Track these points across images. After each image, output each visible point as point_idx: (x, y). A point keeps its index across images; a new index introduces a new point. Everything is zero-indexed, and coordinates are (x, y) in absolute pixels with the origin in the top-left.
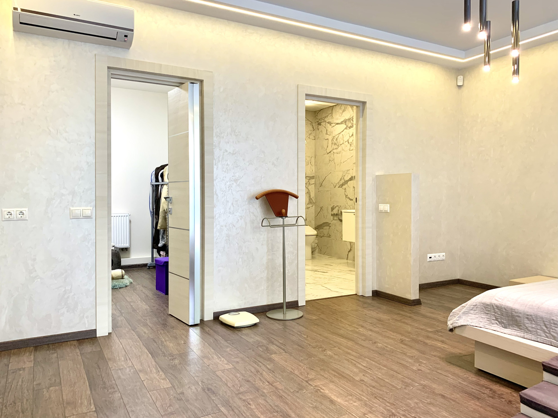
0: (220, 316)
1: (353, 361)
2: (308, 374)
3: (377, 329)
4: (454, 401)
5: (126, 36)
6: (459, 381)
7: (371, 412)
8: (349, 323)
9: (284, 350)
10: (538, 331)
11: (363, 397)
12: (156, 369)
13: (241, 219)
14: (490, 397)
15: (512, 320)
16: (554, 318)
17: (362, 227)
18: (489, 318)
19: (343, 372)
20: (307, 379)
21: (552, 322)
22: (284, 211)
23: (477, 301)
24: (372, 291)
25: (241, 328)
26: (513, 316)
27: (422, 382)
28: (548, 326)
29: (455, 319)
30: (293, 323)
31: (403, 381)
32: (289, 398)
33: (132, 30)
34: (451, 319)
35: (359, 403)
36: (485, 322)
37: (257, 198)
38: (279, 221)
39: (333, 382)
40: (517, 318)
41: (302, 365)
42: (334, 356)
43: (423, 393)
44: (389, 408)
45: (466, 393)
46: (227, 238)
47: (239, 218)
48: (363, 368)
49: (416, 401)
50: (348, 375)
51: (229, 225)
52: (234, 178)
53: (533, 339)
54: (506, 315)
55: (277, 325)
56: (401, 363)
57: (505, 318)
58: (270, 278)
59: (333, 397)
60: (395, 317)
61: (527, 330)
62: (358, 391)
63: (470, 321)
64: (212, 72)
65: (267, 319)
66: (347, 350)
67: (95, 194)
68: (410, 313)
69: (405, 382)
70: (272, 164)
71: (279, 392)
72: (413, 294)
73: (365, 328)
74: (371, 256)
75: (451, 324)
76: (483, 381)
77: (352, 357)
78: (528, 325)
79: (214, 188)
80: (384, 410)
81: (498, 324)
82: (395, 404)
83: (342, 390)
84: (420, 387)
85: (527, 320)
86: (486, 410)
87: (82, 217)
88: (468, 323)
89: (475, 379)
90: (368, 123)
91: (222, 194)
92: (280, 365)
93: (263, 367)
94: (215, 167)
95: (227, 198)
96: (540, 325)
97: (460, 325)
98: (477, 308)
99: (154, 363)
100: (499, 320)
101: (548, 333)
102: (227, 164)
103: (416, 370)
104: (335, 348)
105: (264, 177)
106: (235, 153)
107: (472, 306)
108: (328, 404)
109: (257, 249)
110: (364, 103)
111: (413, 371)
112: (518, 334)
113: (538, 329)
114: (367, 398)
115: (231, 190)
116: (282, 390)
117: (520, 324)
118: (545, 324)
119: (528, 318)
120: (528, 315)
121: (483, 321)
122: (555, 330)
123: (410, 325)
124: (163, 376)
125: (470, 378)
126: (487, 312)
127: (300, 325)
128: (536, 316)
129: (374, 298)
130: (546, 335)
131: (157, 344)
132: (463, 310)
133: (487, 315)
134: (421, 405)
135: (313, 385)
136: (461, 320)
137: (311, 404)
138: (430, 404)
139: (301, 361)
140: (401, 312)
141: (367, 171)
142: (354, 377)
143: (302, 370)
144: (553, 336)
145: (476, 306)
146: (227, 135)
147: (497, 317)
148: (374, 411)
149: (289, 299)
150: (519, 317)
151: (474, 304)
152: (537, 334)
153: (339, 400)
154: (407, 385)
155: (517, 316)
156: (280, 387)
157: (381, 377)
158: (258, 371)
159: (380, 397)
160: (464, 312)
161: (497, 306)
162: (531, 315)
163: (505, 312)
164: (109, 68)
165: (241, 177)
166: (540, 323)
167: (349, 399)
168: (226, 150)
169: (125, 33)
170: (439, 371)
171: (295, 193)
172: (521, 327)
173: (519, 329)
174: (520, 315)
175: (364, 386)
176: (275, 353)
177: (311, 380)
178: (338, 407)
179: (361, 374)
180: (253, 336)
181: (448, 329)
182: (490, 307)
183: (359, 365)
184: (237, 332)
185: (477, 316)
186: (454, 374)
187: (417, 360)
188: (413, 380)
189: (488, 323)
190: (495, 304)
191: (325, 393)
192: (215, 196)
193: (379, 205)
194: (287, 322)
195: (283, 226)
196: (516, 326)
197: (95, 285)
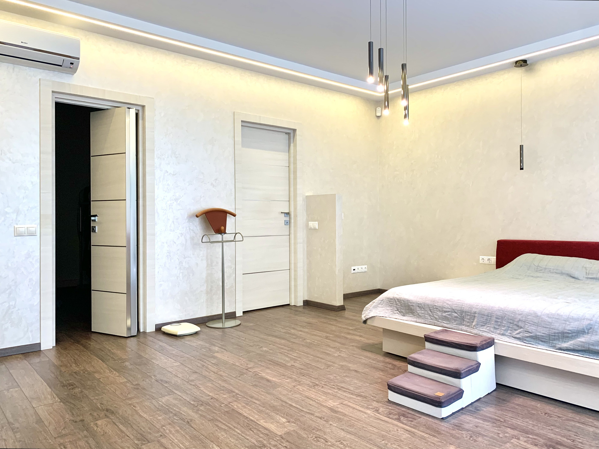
0: (162, 327)
1: (285, 353)
2: (247, 364)
3: (306, 330)
4: (364, 373)
5: (72, 64)
6: (370, 361)
7: (299, 385)
8: (282, 327)
9: (225, 349)
10: (426, 315)
11: (293, 376)
12: (109, 370)
13: (181, 236)
14: (392, 369)
15: (408, 309)
16: (436, 304)
17: (294, 243)
18: (392, 310)
19: (278, 361)
20: (247, 368)
21: (434, 307)
22: (223, 228)
23: (383, 297)
24: (303, 301)
25: (183, 336)
26: (409, 306)
27: (340, 364)
28: (432, 311)
29: (367, 313)
30: (232, 330)
31: (325, 364)
32: (232, 381)
33: (78, 59)
34: (365, 313)
35: (290, 380)
36: (389, 313)
37: (197, 216)
38: (219, 237)
39: (269, 368)
40: (411, 307)
41: (242, 358)
42: (269, 351)
43: (341, 370)
44: (313, 381)
45: (374, 368)
46: (168, 254)
47: (180, 236)
48: (294, 357)
49: (335, 375)
50: (281, 363)
51: (170, 242)
52: (174, 197)
53: (422, 322)
54: (404, 306)
55: (217, 332)
56: (324, 352)
57: (403, 308)
58: (209, 291)
59: (269, 378)
60: (322, 320)
61: (419, 316)
62: (289, 372)
63: (379, 313)
64: (153, 98)
65: (207, 328)
66: (280, 346)
67: (39, 213)
68: (335, 317)
69: (327, 364)
70: (211, 185)
71: (224, 378)
72: (338, 302)
73: (297, 330)
74: (302, 269)
75: (364, 317)
76: (388, 360)
77: (285, 351)
78: (419, 311)
79: (155, 207)
80: (310, 383)
81: (399, 313)
82: (318, 378)
83: (276, 373)
84: (339, 367)
85: (418, 308)
86: (387, 377)
87: (26, 234)
88: (377, 315)
89: (382, 359)
90: (298, 148)
91: (163, 212)
92: (223, 360)
93: (207, 362)
94: (156, 187)
95: (167, 216)
96: (427, 311)
97: (370, 316)
98: (383, 302)
99: (105, 366)
100: (399, 310)
101: (432, 316)
102: (168, 185)
103: (337, 356)
104: (270, 346)
105: (203, 197)
106: (176, 174)
107: (380, 301)
108: (265, 382)
109: (197, 264)
110: (294, 130)
111: (334, 356)
112: (413, 319)
113: (426, 314)
114: (297, 377)
115: (172, 208)
116: (226, 376)
117: (413, 312)
118: (430, 309)
119: (419, 306)
120: (419, 304)
121: (388, 312)
122: (437, 313)
123: (335, 325)
124: (117, 374)
125: (378, 358)
126: (391, 305)
127: (238, 331)
128: (425, 304)
129: (305, 307)
130: (431, 318)
131: (104, 352)
132: (374, 305)
133: (391, 307)
134: (339, 377)
135: (252, 372)
136: (371, 313)
137: (251, 383)
138: (346, 376)
139: (241, 356)
140: (328, 317)
141: (298, 192)
142: (286, 364)
143: (242, 362)
144: (435, 318)
145: (383, 301)
146: (168, 157)
147: (398, 308)
148: (302, 384)
149: (227, 310)
150: (413, 306)
151: (382, 299)
152: (425, 318)
153: (274, 379)
154: (329, 366)
155: (412, 305)
156: (224, 374)
157: (308, 363)
158: (203, 366)
159: (307, 375)
160: (374, 306)
161: (398, 300)
162: (421, 304)
163: (403, 303)
164: (53, 92)
165: (182, 196)
166: (427, 309)
167: (282, 378)
168: (166, 171)
169: (70, 61)
170: (355, 356)
171: (232, 211)
172: (414, 314)
173: (413, 316)
174: (414, 304)
175: (294, 369)
176: (218, 352)
177: (250, 368)
178: (273, 383)
179: (292, 362)
180: (195, 341)
181: (362, 321)
182: (392, 301)
183: (290, 356)
184: (179, 339)
185: (384, 309)
186: (366, 357)
187: (338, 350)
188: (334, 363)
189: (391, 313)
190: (396, 298)
191: (263, 376)
192: (156, 214)
193: (309, 222)
194: (226, 330)
195: (222, 242)
196: (411, 313)
197: (39, 300)
